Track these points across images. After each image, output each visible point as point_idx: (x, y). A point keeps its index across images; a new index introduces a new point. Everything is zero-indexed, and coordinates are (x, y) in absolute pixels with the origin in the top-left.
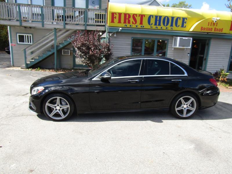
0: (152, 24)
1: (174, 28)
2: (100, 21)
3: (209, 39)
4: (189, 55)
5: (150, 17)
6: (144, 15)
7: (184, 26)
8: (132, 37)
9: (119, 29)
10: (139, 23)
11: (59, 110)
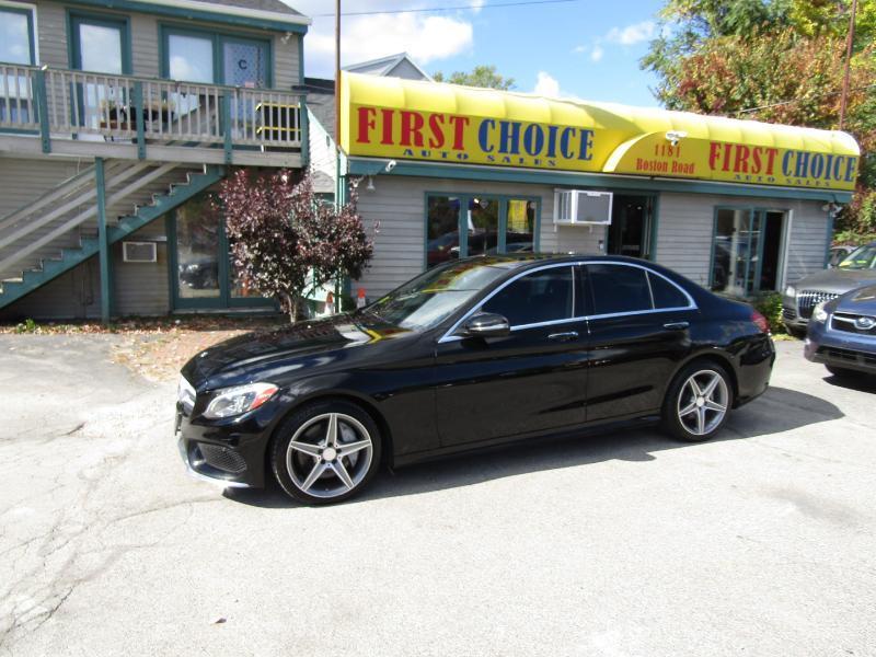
0: (492, 147)
1: (560, 161)
2: (284, 133)
3: (654, 196)
4: (602, 246)
5: (485, 124)
6: (467, 119)
7: (587, 156)
9: (386, 164)
10: (453, 145)
11: (334, 462)
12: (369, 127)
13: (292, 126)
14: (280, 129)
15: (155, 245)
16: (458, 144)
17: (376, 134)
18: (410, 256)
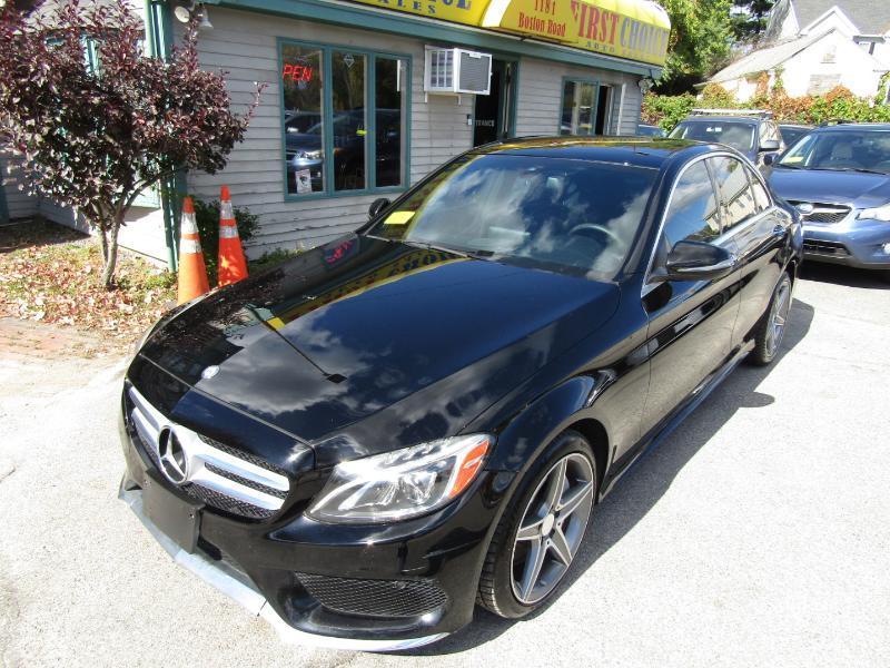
1: (438, 6)
3: (516, 61)
4: (470, 121)
7: (466, 4)
8: (279, 39)
11: (551, 534)
18: (266, 134)
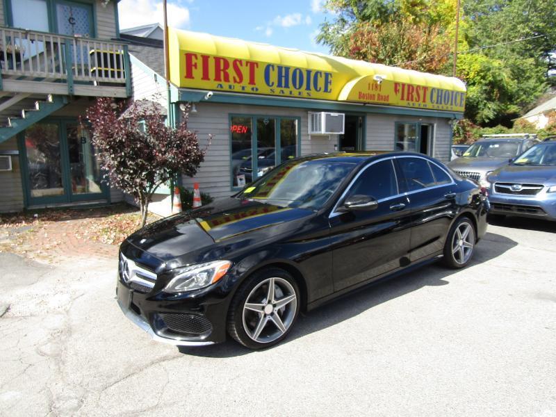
0: (273, 83)
2: (113, 73)
4: (336, 148)
5: (268, 67)
6: (257, 64)
7: (329, 90)
9: (206, 94)
10: (249, 81)
11: (272, 314)
12: (193, 68)
13: (118, 67)
14: (110, 69)
15: (10, 157)
16: (252, 81)
17: (198, 73)
18: (222, 158)
